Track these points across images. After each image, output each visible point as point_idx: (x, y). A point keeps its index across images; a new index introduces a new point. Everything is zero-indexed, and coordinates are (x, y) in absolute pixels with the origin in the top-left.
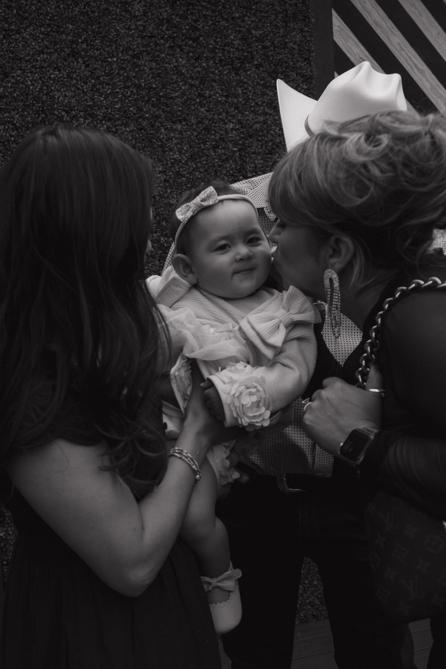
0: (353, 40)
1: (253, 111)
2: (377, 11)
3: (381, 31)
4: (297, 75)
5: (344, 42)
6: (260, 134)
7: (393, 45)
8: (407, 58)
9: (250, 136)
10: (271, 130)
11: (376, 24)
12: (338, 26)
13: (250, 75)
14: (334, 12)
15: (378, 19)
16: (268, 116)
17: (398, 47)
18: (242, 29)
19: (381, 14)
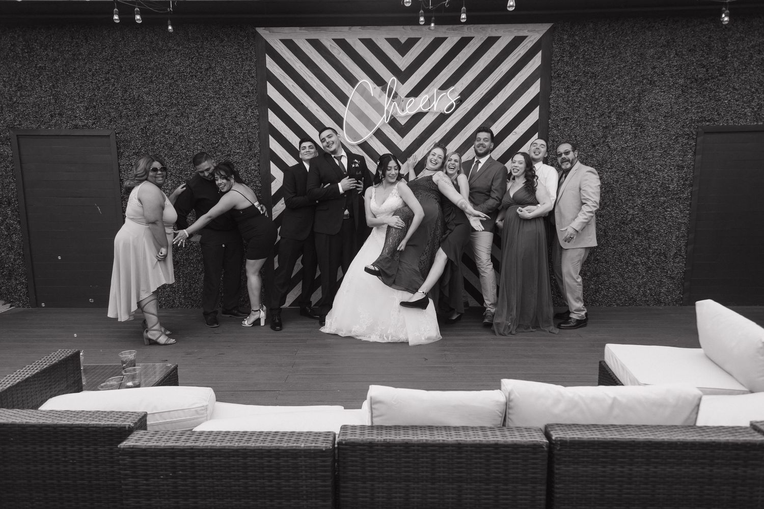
0: (276, 67)
3: (290, 61)
4: (249, 83)
5: (271, 68)
11: (288, 59)
12: (269, 61)
14: (267, 55)
15: (288, 55)
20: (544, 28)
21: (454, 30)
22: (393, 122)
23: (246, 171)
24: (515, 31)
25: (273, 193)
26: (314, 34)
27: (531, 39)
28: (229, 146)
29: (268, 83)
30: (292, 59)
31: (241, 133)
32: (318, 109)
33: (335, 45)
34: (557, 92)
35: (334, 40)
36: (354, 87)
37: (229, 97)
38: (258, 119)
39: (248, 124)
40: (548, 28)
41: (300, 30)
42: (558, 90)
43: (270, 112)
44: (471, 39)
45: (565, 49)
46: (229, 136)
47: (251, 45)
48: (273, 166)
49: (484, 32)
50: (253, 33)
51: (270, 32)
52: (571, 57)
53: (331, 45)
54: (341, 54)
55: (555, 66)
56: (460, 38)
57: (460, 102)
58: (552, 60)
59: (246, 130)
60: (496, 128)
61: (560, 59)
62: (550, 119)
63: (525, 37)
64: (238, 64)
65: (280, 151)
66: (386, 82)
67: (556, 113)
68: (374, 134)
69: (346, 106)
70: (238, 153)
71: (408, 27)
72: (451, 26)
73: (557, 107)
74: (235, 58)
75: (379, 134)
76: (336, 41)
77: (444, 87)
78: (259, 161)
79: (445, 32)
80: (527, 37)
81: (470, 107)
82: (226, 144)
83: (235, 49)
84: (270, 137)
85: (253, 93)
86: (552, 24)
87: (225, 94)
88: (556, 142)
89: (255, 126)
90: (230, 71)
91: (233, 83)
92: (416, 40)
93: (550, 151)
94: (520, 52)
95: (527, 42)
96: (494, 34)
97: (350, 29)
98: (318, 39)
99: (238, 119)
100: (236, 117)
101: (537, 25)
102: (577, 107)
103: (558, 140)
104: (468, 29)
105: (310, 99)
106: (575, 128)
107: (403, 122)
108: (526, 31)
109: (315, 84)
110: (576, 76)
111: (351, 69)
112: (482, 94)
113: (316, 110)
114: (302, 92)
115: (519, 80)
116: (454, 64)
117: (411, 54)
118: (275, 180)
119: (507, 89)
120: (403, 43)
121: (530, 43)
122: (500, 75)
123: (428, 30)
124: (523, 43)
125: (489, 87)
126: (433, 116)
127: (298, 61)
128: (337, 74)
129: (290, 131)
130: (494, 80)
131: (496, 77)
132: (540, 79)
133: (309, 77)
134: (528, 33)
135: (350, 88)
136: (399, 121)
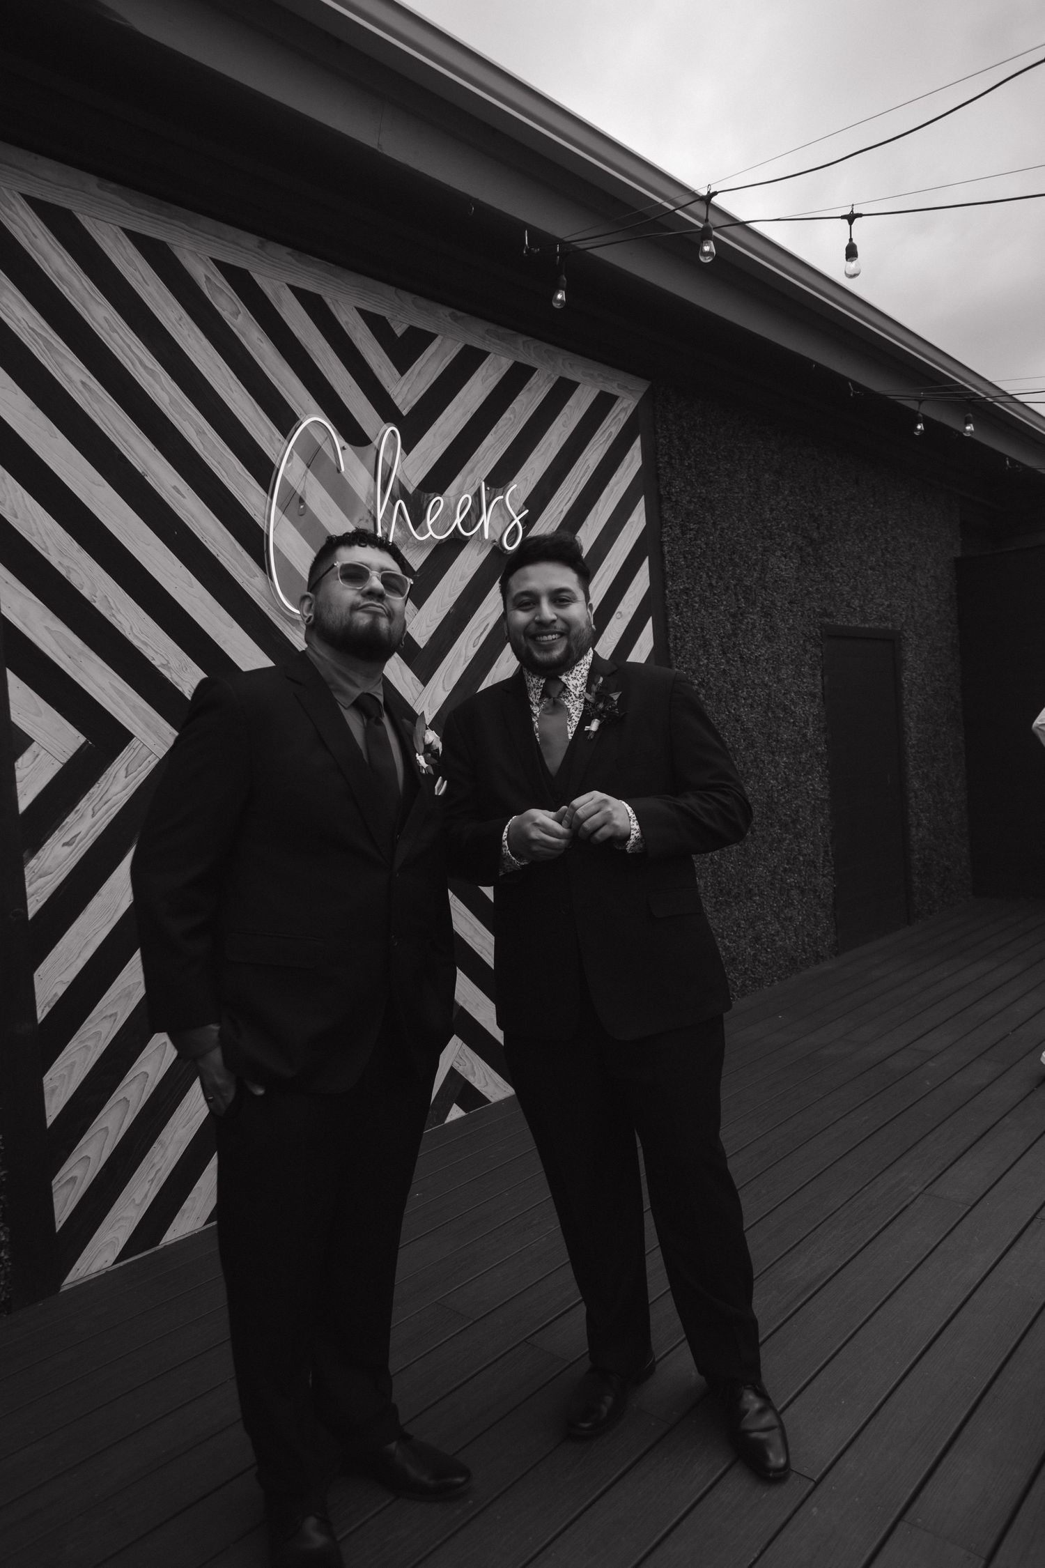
0: (13, 294)
2: (61, 256)
3: (70, 292)
7: (93, 318)
8: (125, 347)
11: (61, 277)
15: (64, 270)
17: (105, 325)
19: (67, 261)
20: (639, 388)
21: (499, 338)
24: (600, 379)
25: (23, 804)
26: (151, 222)
27: (625, 404)
30: (76, 283)
32: (178, 484)
33: (220, 281)
34: (671, 531)
35: (219, 264)
40: (645, 390)
41: (99, 187)
42: (671, 527)
44: (531, 370)
48: (18, 690)
49: (551, 362)
53: (207, 278)
54: (240, 317)
56: (510, 363)
62: (666, 587)
63: (617, 398)
66: (368, 438)
72: (492, 327)
73: (673, 563)
76: (222, 267)
77: (498, 480)
79: (484, 338)
84: (3, 571)
86: (648, 383)
88: (679, 639)
92: (428, 338)
94: (612, 428)
95: (619, 409)
96: (569, 374)
97: (262, 246)
98: (163, 244)
101: (628, 376)
104: (523, 346)
105: (151, 446)
109: (166, 399)
111: (273, 374)
112: (562, 511)
113: (175, 488)
114: (122, 416)
115: (614, 492)
116: (506, 425)
117: (419, 373)
118: (34, 747)
119: (600, 509)
120: (399, 335)
121: (624, 414)
122: (585, 472)
123: (449, 319)
124: (614, 411)
125: (570, 498)
126: (478, 555)
127: (98, 299)
128: (232, 377)
129: (85, 554)
130: (579, 483)
131: (580, 476)
132: (643, 497)
133: (145, 367)
134: (619, 390)
135: (274, 434)
136: (407, 557)
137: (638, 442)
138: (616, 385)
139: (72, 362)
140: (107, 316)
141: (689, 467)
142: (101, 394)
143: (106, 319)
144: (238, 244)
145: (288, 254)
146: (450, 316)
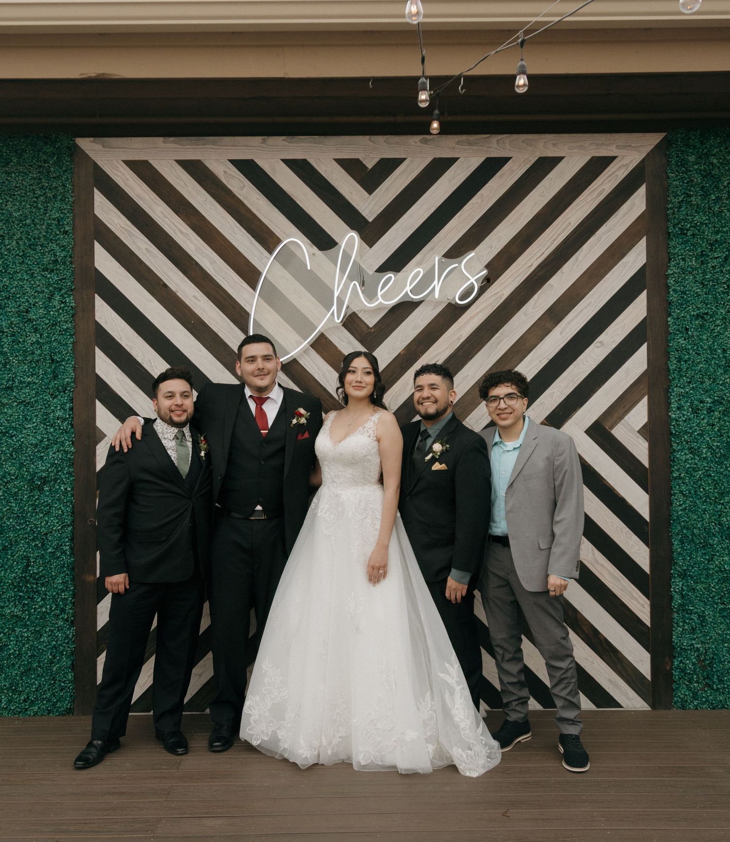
0: (115, 213)
1: (11, 278)
2: (140, 186)
3: (143, 203)
4: (57, 245)
5: (105, 215)
6: (18, 296)
7: (154, 213)
8: (170, 223)
9: (8, 298)
10: (27, 293)
11: (139, 197)
12: (100, 202)
13: (10, 249)
14: (96, 190)
15: (141, 192)
16: (25, 282)
17: (160, 215)
18: (4, 212)
19: (143, 188)
20: (649, 141)
21: (470, 144)
22: (352, 322)
23: (44, 421)
24: (591, 147)
26: (192, 150)
27: (625, 162)
28: (10, 370)
29: (97, 245)
30: (147, 197)
31: (38, 342)
32: (196, 294)
33: (234, 171)
34: (682, 263)
35: (233, 162)
36: (271, 252)
37: (16, 272)
38: (73, 316)
39: (53, 325)
40: (658, 141)
41: (164, 142)
42: (683, 259)
43: (99, 302)
44: (505, 160)
45: (692, 181)
46: (12, 349)
47: (65, 171)
48: (100, 410)
49: (530, 148)
50: (69, 148)
51: (104, 147)
52: (706, 195)
53: (225, 172)
54: (245, 189)
55: (673, 213)
56: (481, 160)
57: (488, 282)
58: (667, 202)
59: (48, 337)
60: (561, 333)
61: (682, 201)
62: (669, 315)
63: (611, 159)
64: (36, 207)
65: (118, 379)
66: (337, 244)
67: (682, 304)
68: (311, 346)
69: (253, 287)
70: (29, 383)
71: (380, 139)
72: (464, 137)
73: (684, 293)
74: (32, 195)
75: (322, 345)
76: (235, 163)
77: (456, 252)
78: (72, 401)
79: (454, 148)
80: (615, 157)
81: (507, 293)
82: (5, 365)
83: (34, 179)
84: (98, 351)
85: (64, 263)
86: (664, 134)
87: (8, 266)
88: (685, 361)
89: (67, 328)
90: (21, 220)
91: (25, 244)
92: (395, 163)
93: (674, 379)
94: (603, 187)
95: (617, 166)
96: (551, 152)
97: (264, 141)
98: (199, 161)
99: (31, 316)
100: (27, 312)
101: (635, 136)
102: (723, 293)
103: (689, 358)
104: (498, 143)
105: (182, 275)
106: (721, 334)
107: (371, 321)
108: (613, 148)
109: (193, 248)
110: (717, 233)
111: (265, 218)
112: (532, 265)
113: (195, 297)
114: (166, 262)
115: (602, 240)
116: (472, 208)
117: (387, 189)
118: (106, 438)
119: (580, 258)
120: (370, 168)
121: (623, 170)
122: (564, 230)
123: (419, 144)
124: (609, 171)
125: (543, 253)
126: (432, 310)
127: (158, 202)
128: (237, 227)
129: (140, 338)
130: (554, 240)
131: (559, 232)
132: (645, 238)
133: (182, 232)
134: (618, 150)
135: (263, 254)
136: (363, 319)
137: (642, 191)
138: (615, 146)
139: (142, 240)
140: (162, 210)
141: (718, 199)
142: (155, 252)
143: (162, 212)
144: (248, 146)
145: (283, 140)
146: (420, 141)
